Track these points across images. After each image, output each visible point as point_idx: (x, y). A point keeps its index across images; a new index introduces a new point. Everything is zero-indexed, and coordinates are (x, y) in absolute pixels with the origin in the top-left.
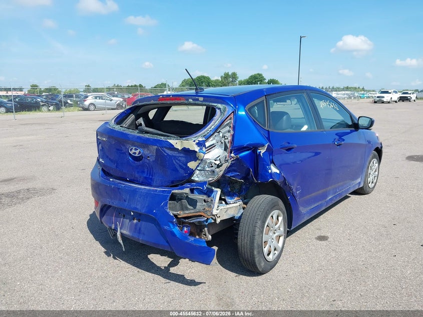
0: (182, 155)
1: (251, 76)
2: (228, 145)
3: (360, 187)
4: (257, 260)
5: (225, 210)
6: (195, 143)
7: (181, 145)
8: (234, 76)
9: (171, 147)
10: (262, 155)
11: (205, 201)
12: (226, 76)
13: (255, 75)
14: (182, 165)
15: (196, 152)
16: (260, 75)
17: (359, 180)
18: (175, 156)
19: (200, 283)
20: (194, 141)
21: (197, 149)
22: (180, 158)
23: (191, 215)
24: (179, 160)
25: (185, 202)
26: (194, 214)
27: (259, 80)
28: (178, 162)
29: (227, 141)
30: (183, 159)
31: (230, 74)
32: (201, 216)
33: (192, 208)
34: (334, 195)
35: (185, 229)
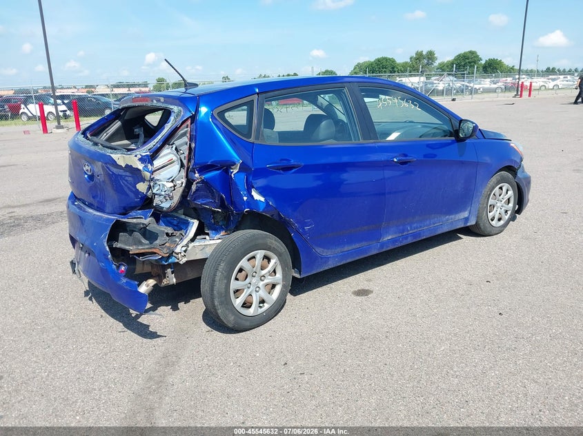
0: (128, 174)
1: (459, 55)
2: (185, 162)
3: (468, 224)
4: (219, 312)
5: (201, 248)
6: (137, 158)
7: (124, 161)
8: (431, 56)
9: (114, 163)
10: (233, 176)
11: (167, 234)
12: (419, 56)
13: (465, 53)
14: (131, 187)
15: (139, 170)
16: (472, 53)
17: (466, 214)
18: (121, 176)
19: (159, 336)
20: (136, 156)
21: (140, 166)
22: (127, 178)
23: (143, 251)
24: (126, 181)
25: (137, 235)
26: (147, 250)
27: (470, 60)
28: (126, 183)
29: (182, 157)
30: (130, 179)
31: (424, 53)
32: (155, 253)
33: (147, 242)
34: (400, 235)
35: (123, 268)
